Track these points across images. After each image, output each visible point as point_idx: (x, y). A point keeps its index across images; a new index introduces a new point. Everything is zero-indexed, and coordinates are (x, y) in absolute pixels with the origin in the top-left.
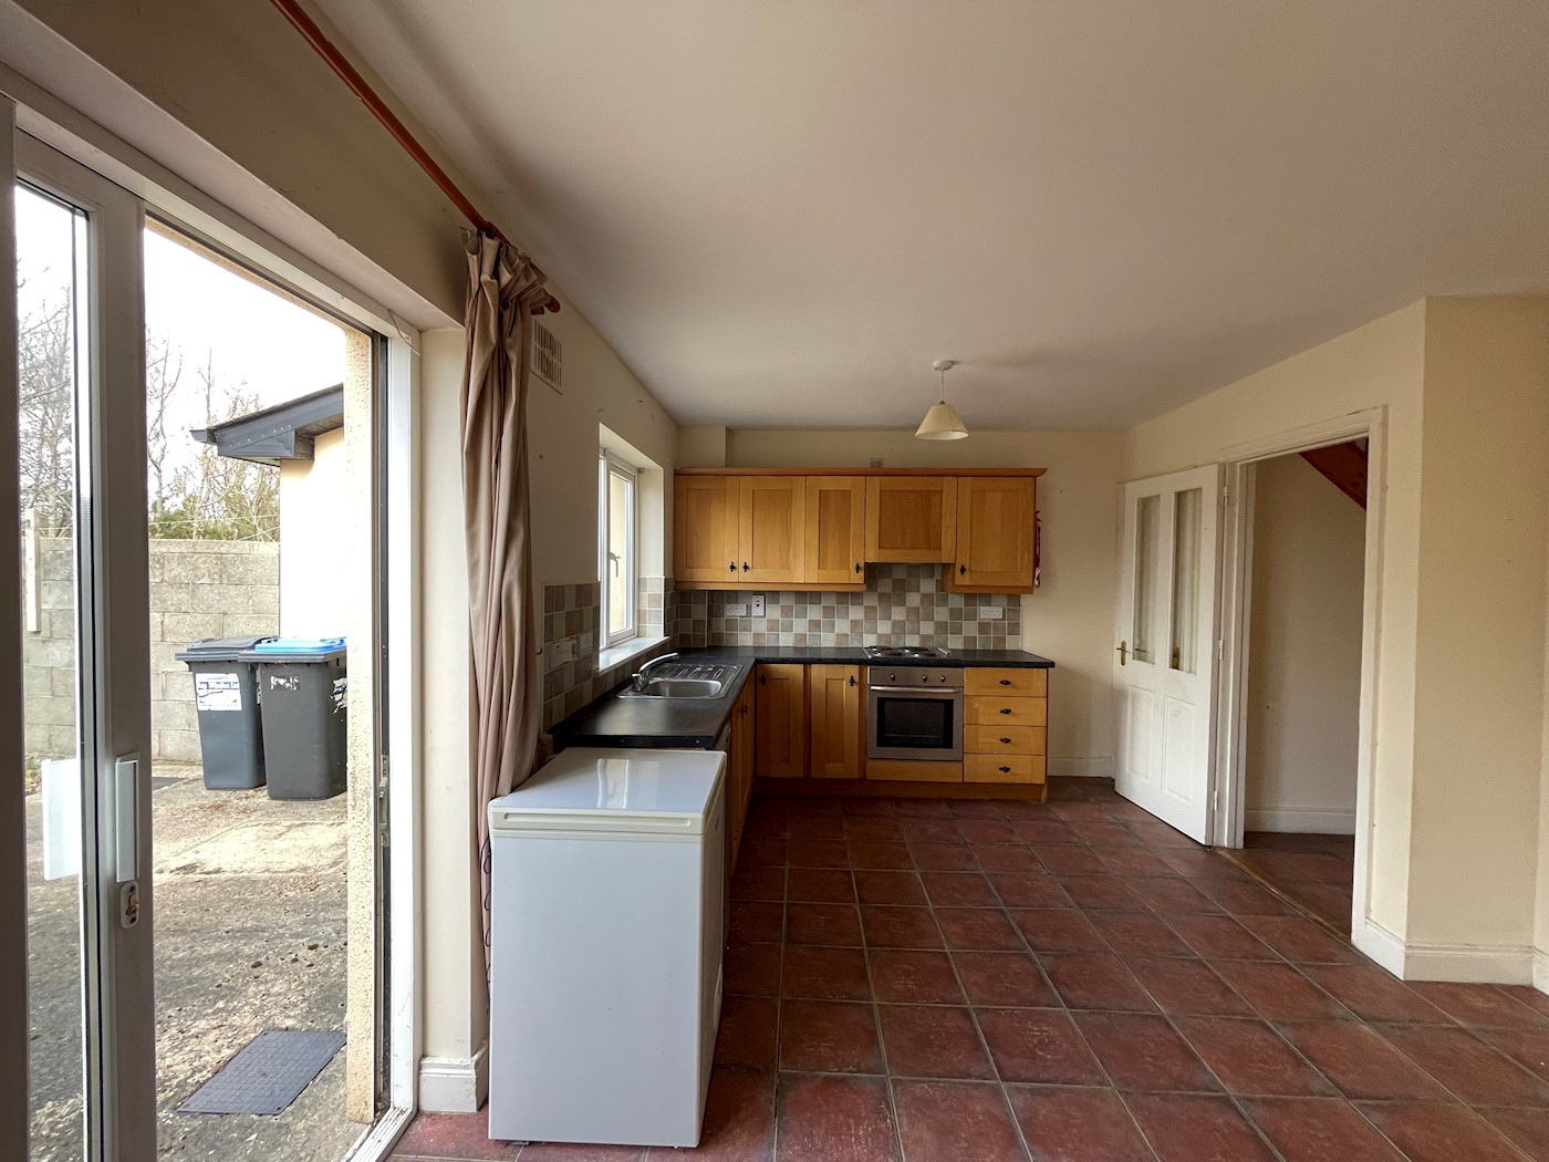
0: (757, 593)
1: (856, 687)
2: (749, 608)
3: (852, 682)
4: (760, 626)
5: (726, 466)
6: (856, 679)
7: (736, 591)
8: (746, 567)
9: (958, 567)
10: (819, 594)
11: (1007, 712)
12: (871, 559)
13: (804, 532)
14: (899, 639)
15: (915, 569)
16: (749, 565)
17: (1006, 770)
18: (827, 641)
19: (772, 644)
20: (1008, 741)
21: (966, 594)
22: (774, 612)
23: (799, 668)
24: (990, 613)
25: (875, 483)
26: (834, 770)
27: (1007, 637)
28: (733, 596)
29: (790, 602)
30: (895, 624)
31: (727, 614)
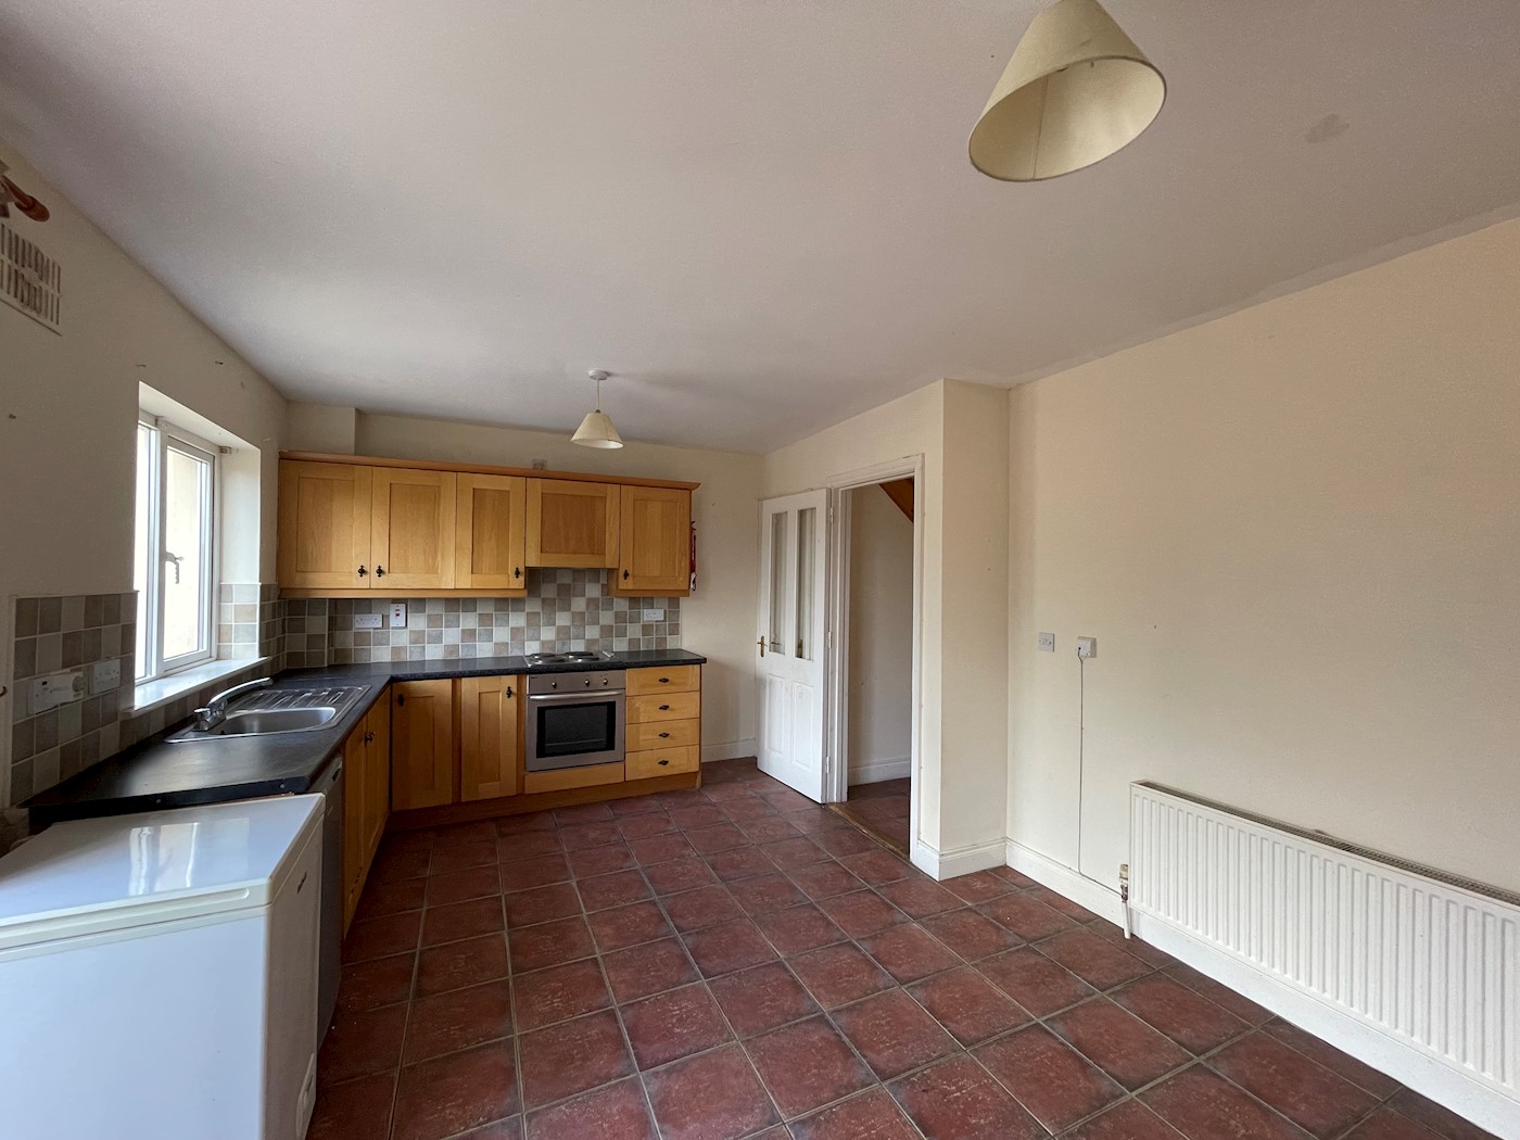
0: (396, 601)
1: (513, 699)
2: (385, 618)
3: (510, 693)
4: (401, 639)
5: (356, 454)
6: (514, 690)
7: (370, 599)
8: (380, 572)
9: (622, 573)
10: (474, 600)
11: (666, 708)
12: (533, 562)
13: (455, 533)
14: (564, 644)
15: (578, 573)
16: (385, 568)
17: (665, 763)
18: (484, 651)
19: (416, 658)
20: (666, 735)
21: (630, 598)
22: (419, 622)
23: (447, 684)
24: (653, 615)
25: (537, 485)
26: (488, 790)
27: (668, 637)
28: (364, 605)
29: (439, 610)
30: (560, 630)
31: (357, 626)
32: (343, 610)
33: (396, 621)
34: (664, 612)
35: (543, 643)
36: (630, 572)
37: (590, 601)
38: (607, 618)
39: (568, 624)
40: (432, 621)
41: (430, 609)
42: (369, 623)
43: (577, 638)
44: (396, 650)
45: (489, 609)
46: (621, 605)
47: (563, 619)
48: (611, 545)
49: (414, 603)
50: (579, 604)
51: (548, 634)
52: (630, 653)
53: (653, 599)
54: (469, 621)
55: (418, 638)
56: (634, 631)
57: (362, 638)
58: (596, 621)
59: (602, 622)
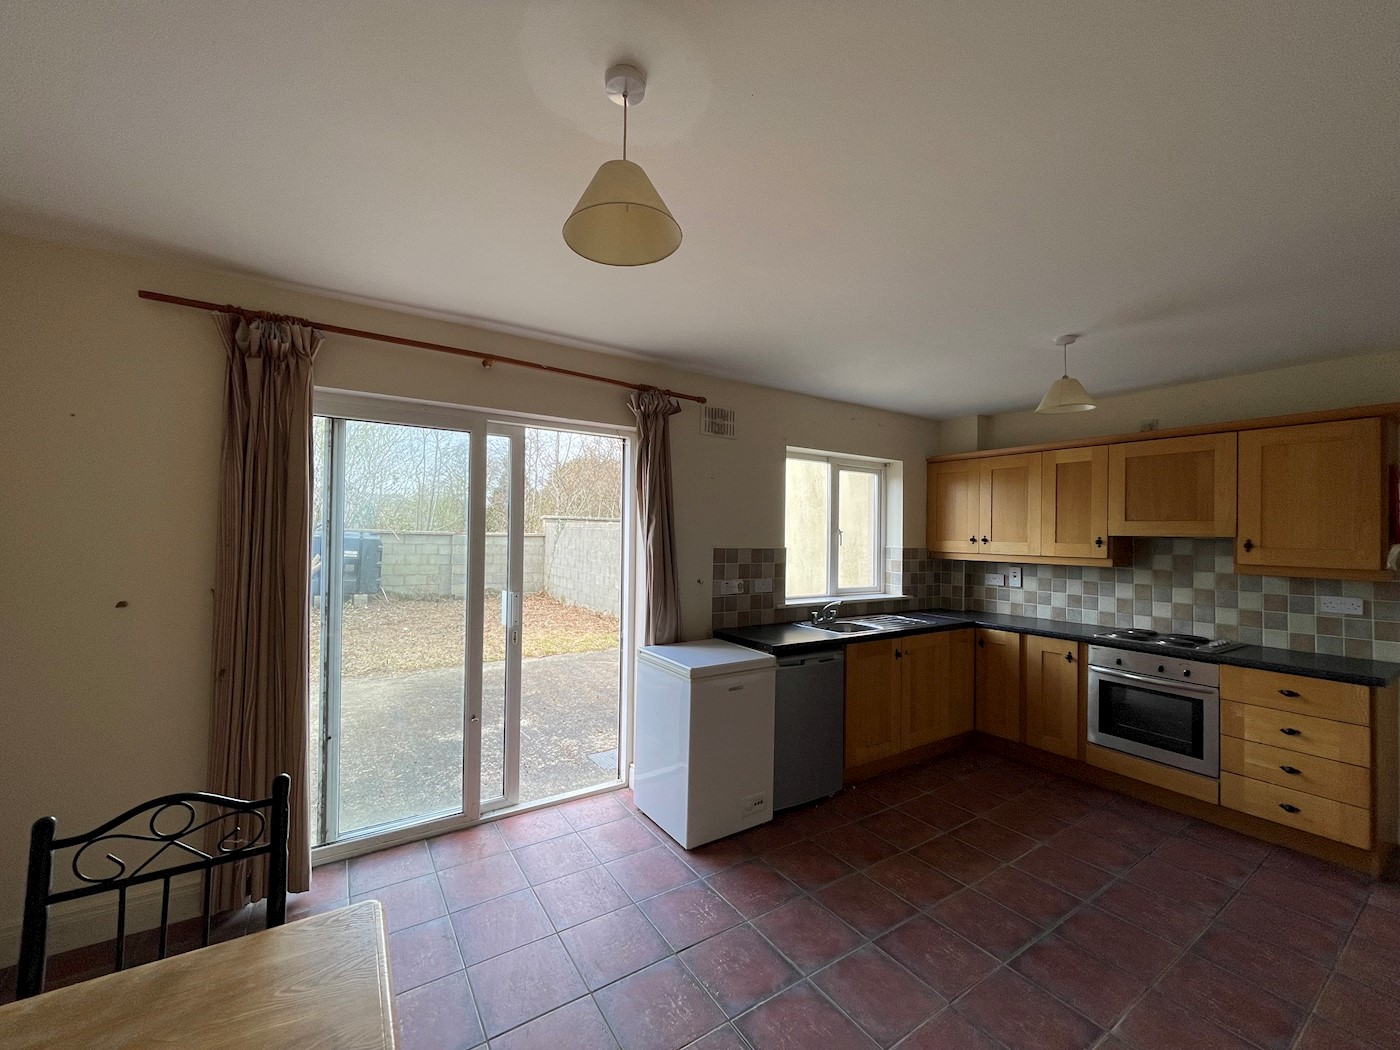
0: (1009, 565)
1: (1074, 666)
2: (1006, 578)
3: (1070, 658)
4: (1018, 597)
5: (980, 449)
6: (1075, 655)
8: (985, 540)
12: (1121, 532)
13: (1039, 504)
15: (1201, 543)
16: (988, 537)
17: (1291, 809)
19: (1029, 614)
20: (1292, 771)
22: (1031, 584)
23: (1015, 637)
24: (1340, 605)
25: (1120, 452)
27: (1374, 643)
28: (993, 567)
29: (1046, 574)
30: (1176, 608)
31: (987, 583)
32: (976, 570)
33: (1015, 582)
34: (1366, 604)
35: (1155, 620)
36: (1256, 541)
37: (1221, 579)
38: (1250, 601)
39: (1188, 601)
40: (1042, 584)
41: (1041, 573)
42: (995, 580)
43: (1203, 620)
44: (1014, 606)
45: (1093, 577)
46: (1278, 587)
47: (1182, 596)
48: (1223, 509)
49: (1026, 568)
50: (1204, 580)
51: (1162, 610)
52: (1292, 653)
53: (1338, 582)
54: (1075, 587)
55: (1031, 598)
56: (1301, 624)
57: (991, 591)
58: (1232, 604)
59: (1242, 605)
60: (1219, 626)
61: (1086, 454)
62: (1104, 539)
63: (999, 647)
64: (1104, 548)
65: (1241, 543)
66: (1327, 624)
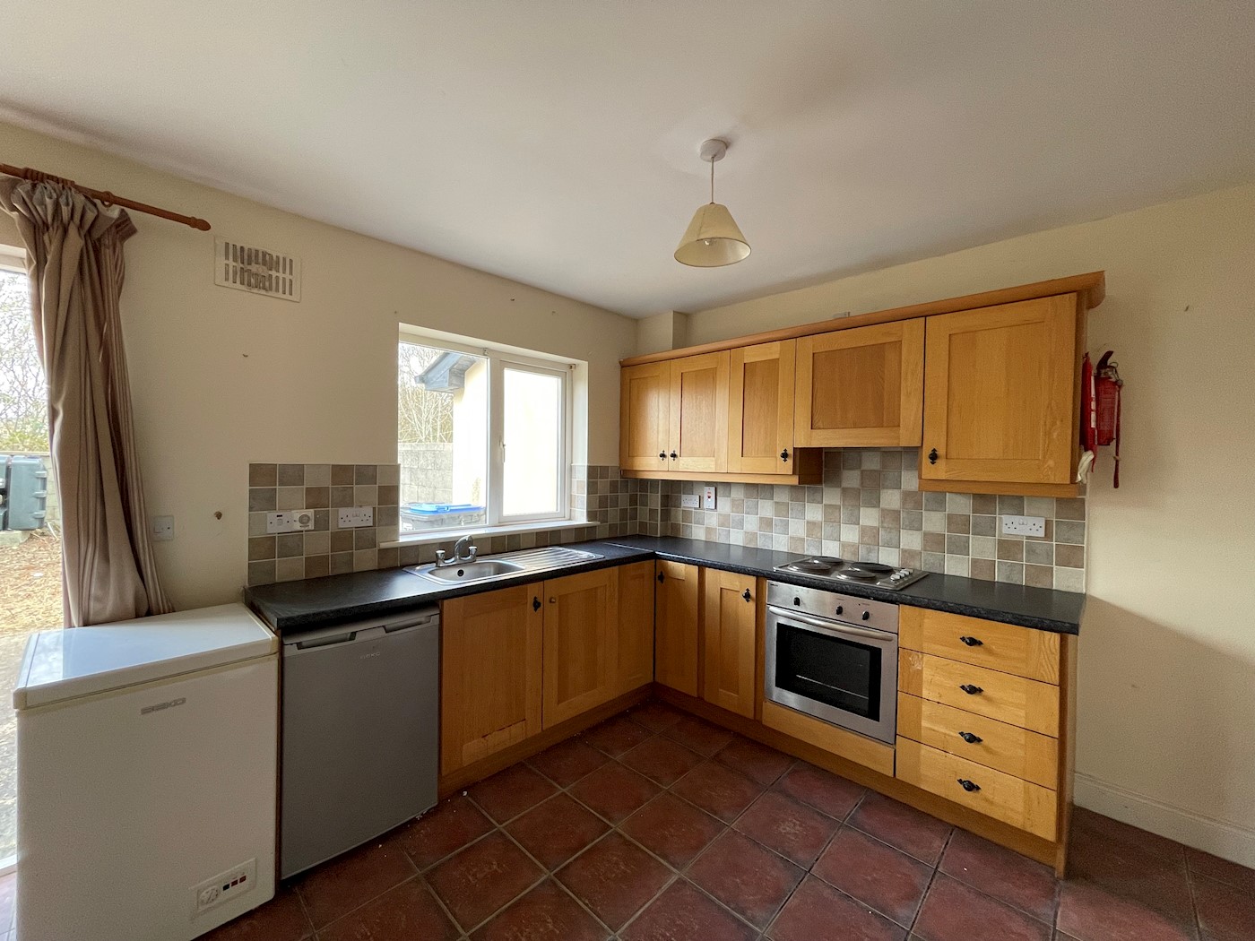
0: (708, 484)
2: (701, 499)
3: (747, 596)
6: (753, 593)
7: (691, 483)
8: (674, 456)
11: (973, 690)
12: (802, 443)
16: (677, 453)
17: (971, 787)
20: (972, 739)
21: (974, 495)
22: (725, 506)
23: (695, 569)
24: (1023, 526)
25: (809, 344)
26: (728, 700)
27: (1055, 567)
32: (673, 490)
33: (709, 503)
34: (1048, 523)
35: (844, 546)
36: (941, 452)
37: (907, 496)
38: (934, 522)
39: (875, 523)
40: (736, 506)
41: (734, 493)
42: (691, 501)
43: (888, 545)
44: (709, 530)
45: (782, 497)
46: (960, 505)
47: (869, 517)
48: (909, 410)
49: (720, 487)
50: (891, 499)
51: (850, 534)
53: (1021, 498)
54: (766, 508)
55: (725, 521)
56: (982, 548)
57: (687, 514)
58: (916, 526)
59: (927, 527)
60: (904, 551)
61: (773, 350)
62: (790, 452)
63: (679, 582)
64: (790, 461)
65: (926, 452)
66: (1008, 548)
